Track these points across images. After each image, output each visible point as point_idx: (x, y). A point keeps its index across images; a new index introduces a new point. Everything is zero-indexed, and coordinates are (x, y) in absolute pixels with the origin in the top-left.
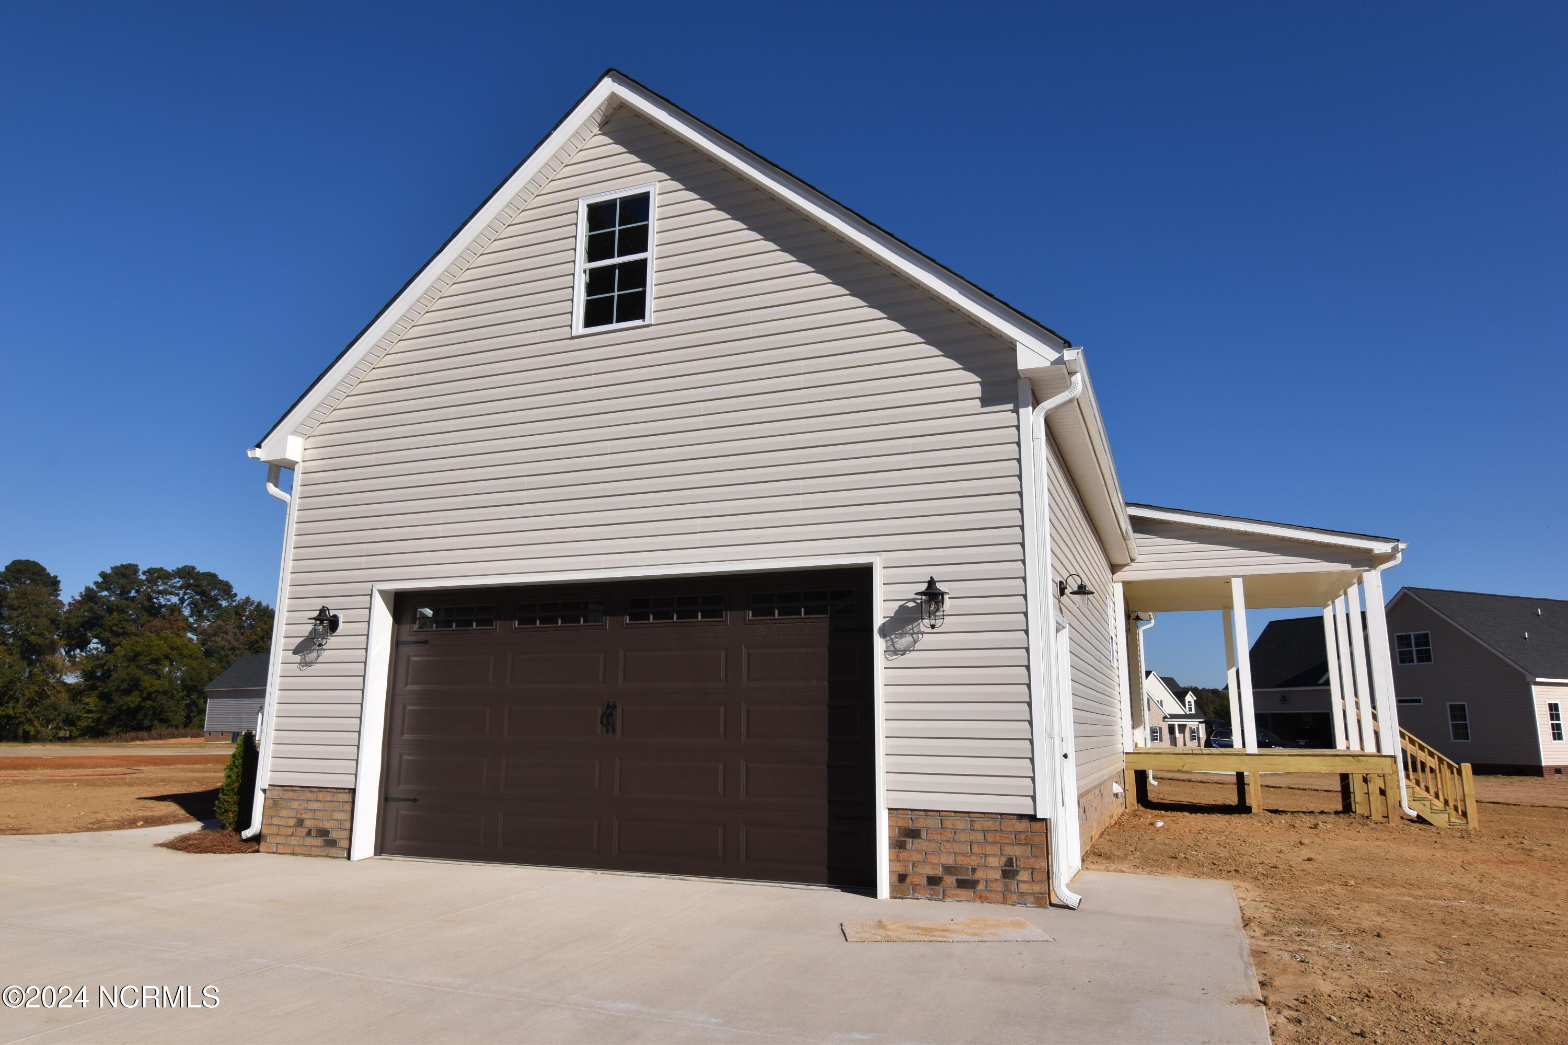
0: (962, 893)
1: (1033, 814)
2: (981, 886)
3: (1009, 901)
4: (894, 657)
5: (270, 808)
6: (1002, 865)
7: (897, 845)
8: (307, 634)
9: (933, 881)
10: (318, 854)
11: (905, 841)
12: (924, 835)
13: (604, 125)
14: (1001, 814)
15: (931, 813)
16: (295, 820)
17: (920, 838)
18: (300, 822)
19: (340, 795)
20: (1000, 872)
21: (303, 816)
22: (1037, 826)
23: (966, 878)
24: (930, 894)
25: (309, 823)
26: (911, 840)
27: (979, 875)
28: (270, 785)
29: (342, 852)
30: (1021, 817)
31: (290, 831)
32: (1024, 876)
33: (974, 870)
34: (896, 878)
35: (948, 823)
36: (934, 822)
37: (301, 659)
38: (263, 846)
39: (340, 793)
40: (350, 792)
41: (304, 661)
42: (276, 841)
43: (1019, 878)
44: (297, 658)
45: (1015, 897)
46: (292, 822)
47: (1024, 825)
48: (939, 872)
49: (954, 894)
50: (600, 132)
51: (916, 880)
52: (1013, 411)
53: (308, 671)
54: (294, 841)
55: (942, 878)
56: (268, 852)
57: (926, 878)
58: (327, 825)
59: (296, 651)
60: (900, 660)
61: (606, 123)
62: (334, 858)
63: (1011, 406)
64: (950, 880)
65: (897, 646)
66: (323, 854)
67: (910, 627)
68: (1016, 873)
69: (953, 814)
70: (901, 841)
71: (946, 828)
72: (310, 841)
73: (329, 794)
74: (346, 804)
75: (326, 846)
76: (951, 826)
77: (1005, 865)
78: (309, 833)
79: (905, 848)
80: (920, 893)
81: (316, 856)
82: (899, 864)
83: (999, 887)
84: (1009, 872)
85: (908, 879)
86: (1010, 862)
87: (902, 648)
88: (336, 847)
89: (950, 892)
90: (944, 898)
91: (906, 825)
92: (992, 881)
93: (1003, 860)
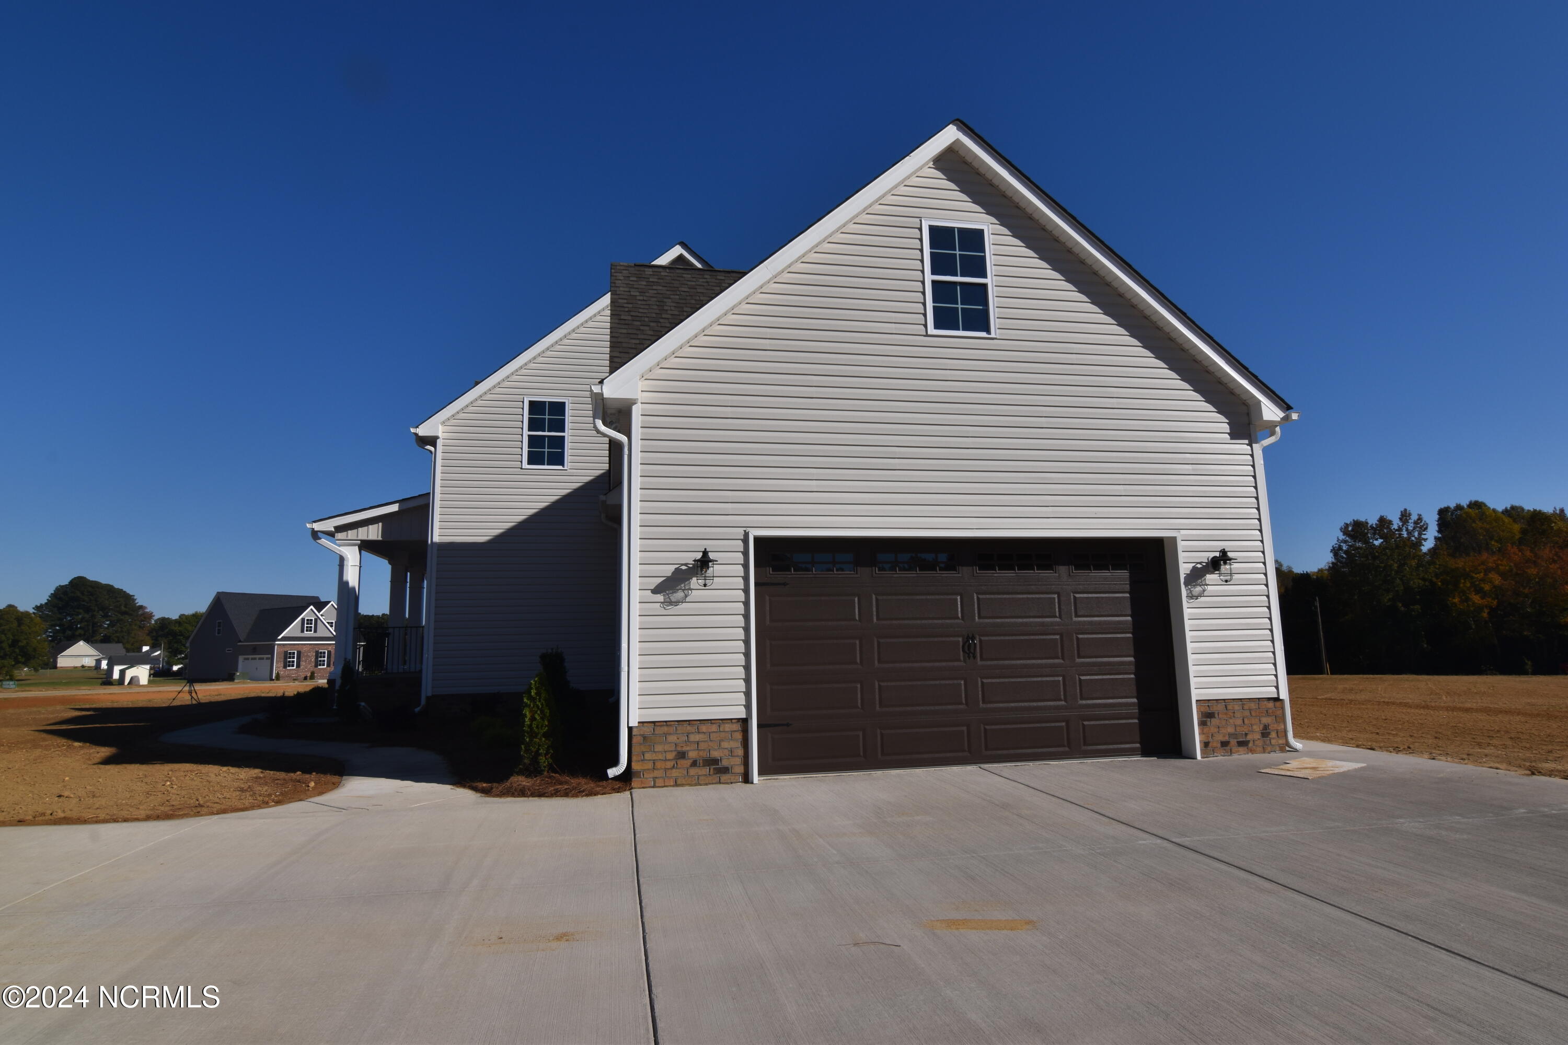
0: (1241, 749)
1: (1276, 696)
2: (1250, 745)
3: (1267, 751)
4: (1192, 601)
5: (641, 744)
6: (1261, 729)
7: (1202, 724)
8: (669, 574)
9: (1224, 744)
10: (707, 782)
11: (1206, 721)
12: (1216, 715)
13: (937, 161)
14: (1259, 699)
15: (1220, 701)
16: (674, 754)
17: (1215, 718)
18: (682, 755)
19: (727, 726)
20: (1260, 734)
21: (685, 749)
22: (1278, 704)
23: (1242, 740)
24: (1223, 753)
25: (693, 755)
26: (1209, 719)
27: (1249, 737)
28: (639, 723)
29: (737, 777)
30: (1269, 699)
31: (669, 765)
32: (1273, 735)
33: (1246, 734)
34: (1203, 745)
35: (1229, 707)
36: (1221, 707)
37: (664, 599)
38: (635, 782)
39: (726, 723)
40: (738, 722)
41: (668, 600)
42: (652, 775)
43: (1270, 736)
44: (660, 597)
45: (1269, 749)
46: (671, 756)
47: (1271, 705)
48: (1226, 738)
49: (1236, 751)
50: (933, 166)
51: (1215, 744)
52: (1247, 445)
53: (673, 610)
54: (675, 773)
55: (1229, 741)
56: (643, 788)
57: (1220, 743)
58: (716, 754)
59: (655, 591)
60: (1195, 603)
61: (938, 160)
62: (727, 783)
63: (1247, 441)
64: (1233, 742)
65: (1194, 593)
66: (714, 782)
67: (1200, 581)
68: (1269, 733)
69: (1232, 701)
70: (1204, 721)
71: (1229, 710)
72: (693, 771)
73: (714, 725)
74: (736, 733)
75: (717, 774)
76: (1232, 709)
77: (1263, 730)
78: (694, 764)
79: (1207, 725)
80: (1217, 753)
81: (706, 784)
82: (1204, 736)
83: (1260, 743)
84: (1265, 733)
85: (1210, 745)
86: (1266, 727)
87: (1196, 594)
88: (729, 773)
89: (1234, 749)
90: (1231, 754)
91: (1206, 710)
92: (1256, 740)
93: (1262, 727)
